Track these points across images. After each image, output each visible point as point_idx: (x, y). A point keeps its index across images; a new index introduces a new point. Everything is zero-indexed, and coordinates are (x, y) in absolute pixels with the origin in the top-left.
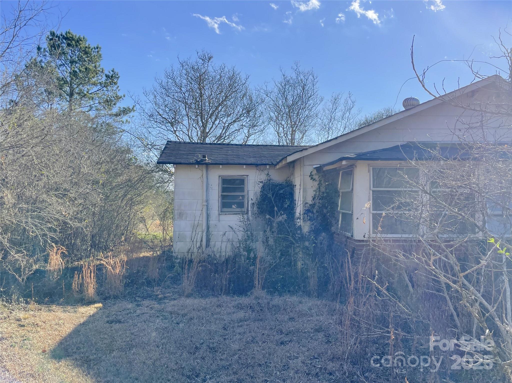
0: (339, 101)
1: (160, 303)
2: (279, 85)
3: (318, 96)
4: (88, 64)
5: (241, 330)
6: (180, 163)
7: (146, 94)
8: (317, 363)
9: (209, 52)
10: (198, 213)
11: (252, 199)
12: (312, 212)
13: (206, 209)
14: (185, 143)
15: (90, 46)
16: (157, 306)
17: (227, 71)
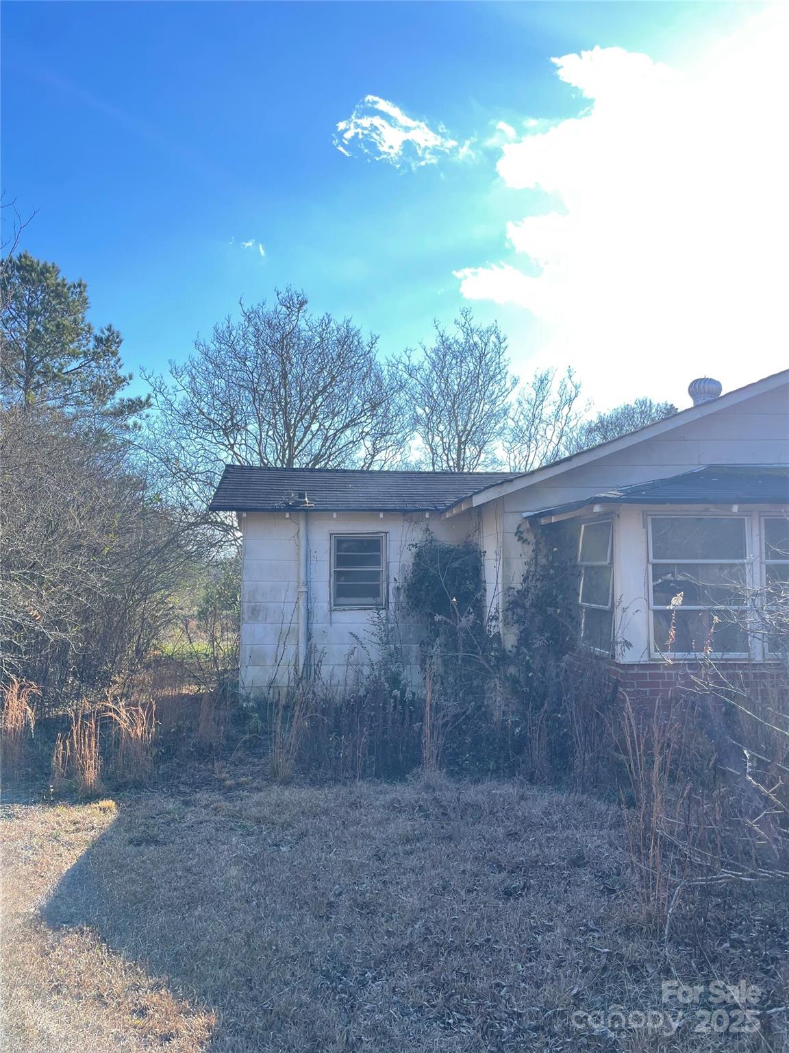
0: (548, 385)
1: (231, 800)
2: (433, 355)
3: (508, 376)
4: (62, 316)
5: (412, 862)
6: (256, 510)
7: (176, 373)
8: (597, 942)
9: (299, 292)
10: (289, 608)
11: (395, 580)
12: (523, 607)
13: (305, 600)
14: (251, 468)
15: (65, 282)
16: (226, 805)
17: (335, 328)
